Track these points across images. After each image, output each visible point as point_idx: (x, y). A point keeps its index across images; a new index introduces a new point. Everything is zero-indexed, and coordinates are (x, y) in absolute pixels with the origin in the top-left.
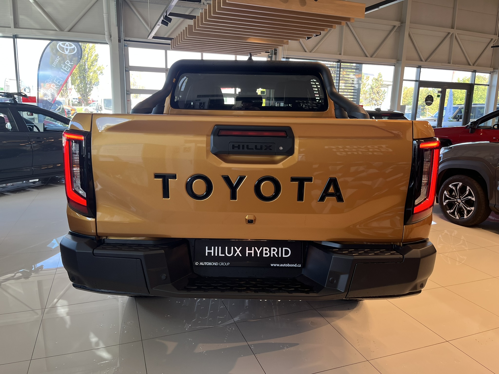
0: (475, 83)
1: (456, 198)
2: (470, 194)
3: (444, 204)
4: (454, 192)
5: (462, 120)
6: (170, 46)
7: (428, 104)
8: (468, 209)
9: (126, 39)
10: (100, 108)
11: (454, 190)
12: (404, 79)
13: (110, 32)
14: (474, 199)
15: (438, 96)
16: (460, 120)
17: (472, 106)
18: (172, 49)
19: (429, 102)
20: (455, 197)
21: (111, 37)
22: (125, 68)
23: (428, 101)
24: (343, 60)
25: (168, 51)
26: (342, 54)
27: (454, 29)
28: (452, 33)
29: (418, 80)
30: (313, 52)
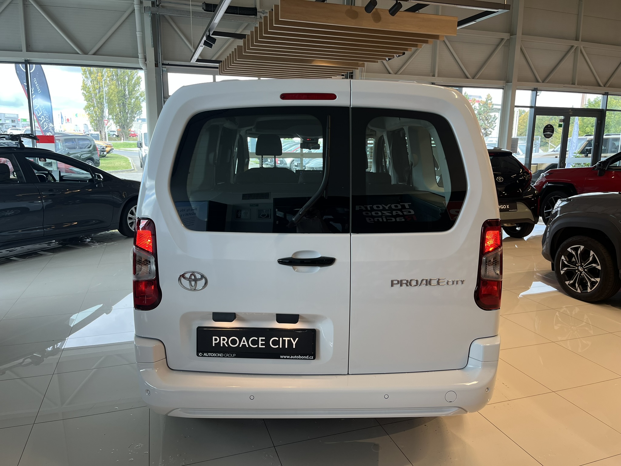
0: (607, 108)
1: (577, 265)
2: (594, 261)
3: (562, 272)
4: (574, 257)
5: (591, 155)
6: (218, 69)
7: (547, 136)
8: (593, 280)
9: (164, 63)
11: (574, 255)
12: (516, 104)
13: (145, 55)
14: (599, 267)
15: (560, 126)
16: (588, 155)
17: (604, 137)
18: (220, 75)
19: (549, 133)
20: (574, 264)
21: (146, 61)
22: (164, 98)
23: (547, 132)
24: (437, 82)
25: (217, 76)
26: (436, 76)
27: (579, 41)
28: (576, 46)
29: (534, 106)
30: (399, 73)
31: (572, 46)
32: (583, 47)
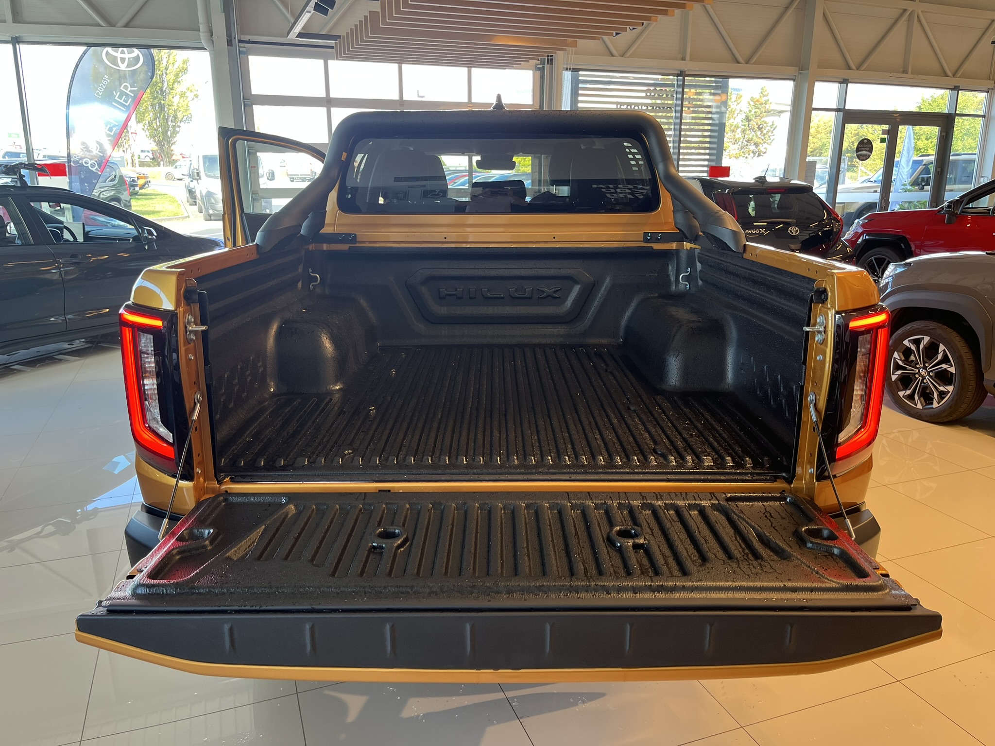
0: (957, 112)
1: (918, 366)
2: (945, 360)
3: (894, 378)
4: (913, 354)
5: (930, 187)
6: (334, 50)
8: (942, 388)
9: (242, 39)
10: (195, 174)
11: (914, 351)
12: (814, 106)
13: (210, 25)
14: (952, 370)
15: (883, 141)
16: (925, 187)
17: (951, 158)
18: (337, 59)
19: (864, 152)
20: (914, 364)
21: (212, 35)
22: (244, 99)
23: (862, 150)
24: (689, 70)
25: (331, 63)
26: (687, 59)
27: (915, 2)
28: (911, 10)
29: (843, 108)
30: (628, 55)
31: (905, 11)
32: (922, 11)
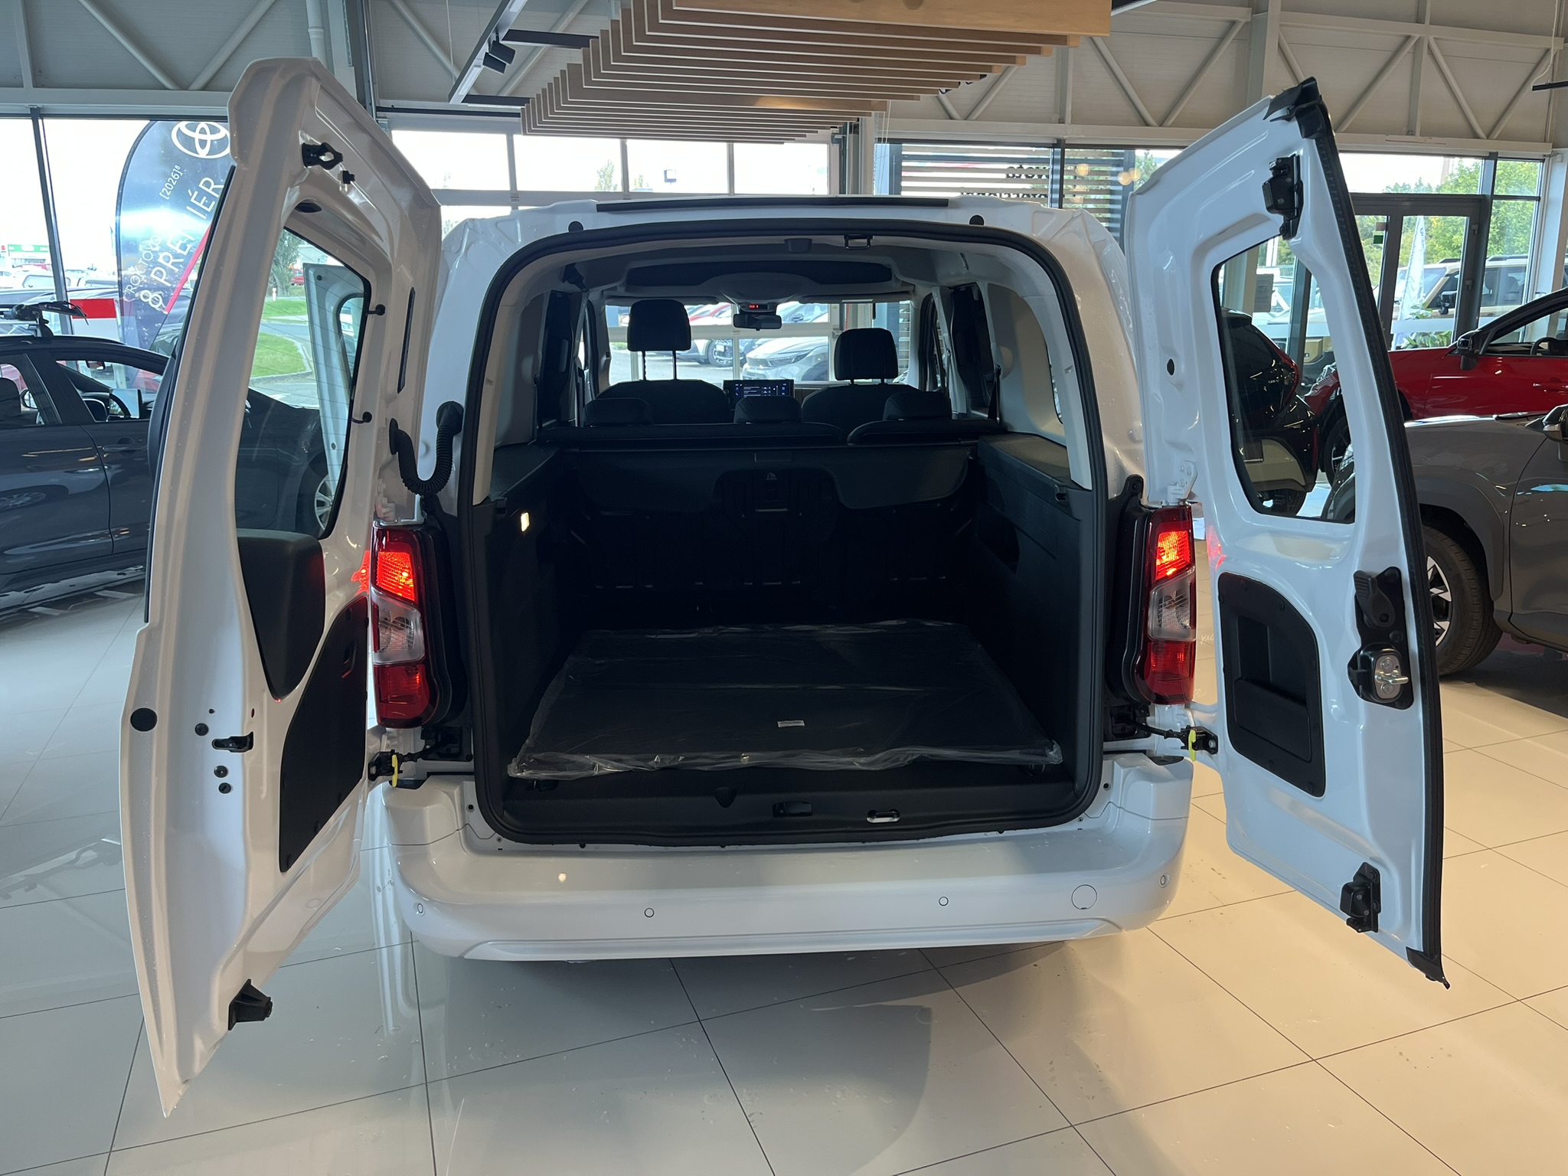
0: (1496, 192)
2: (1437, 581)
5: (1455, 310)
6: (521, 121)
9: (381, 106)
14: (1447, 596)
16: (1450, 310)
17: (1488, 264)
18: (525, 134)
24: (1070, 138)
26: (1066, 122)
27: (1424, 23)
28: (1417, 36)
30: (974, 118)
31: (1408, 38)
32: (1435, 38)
